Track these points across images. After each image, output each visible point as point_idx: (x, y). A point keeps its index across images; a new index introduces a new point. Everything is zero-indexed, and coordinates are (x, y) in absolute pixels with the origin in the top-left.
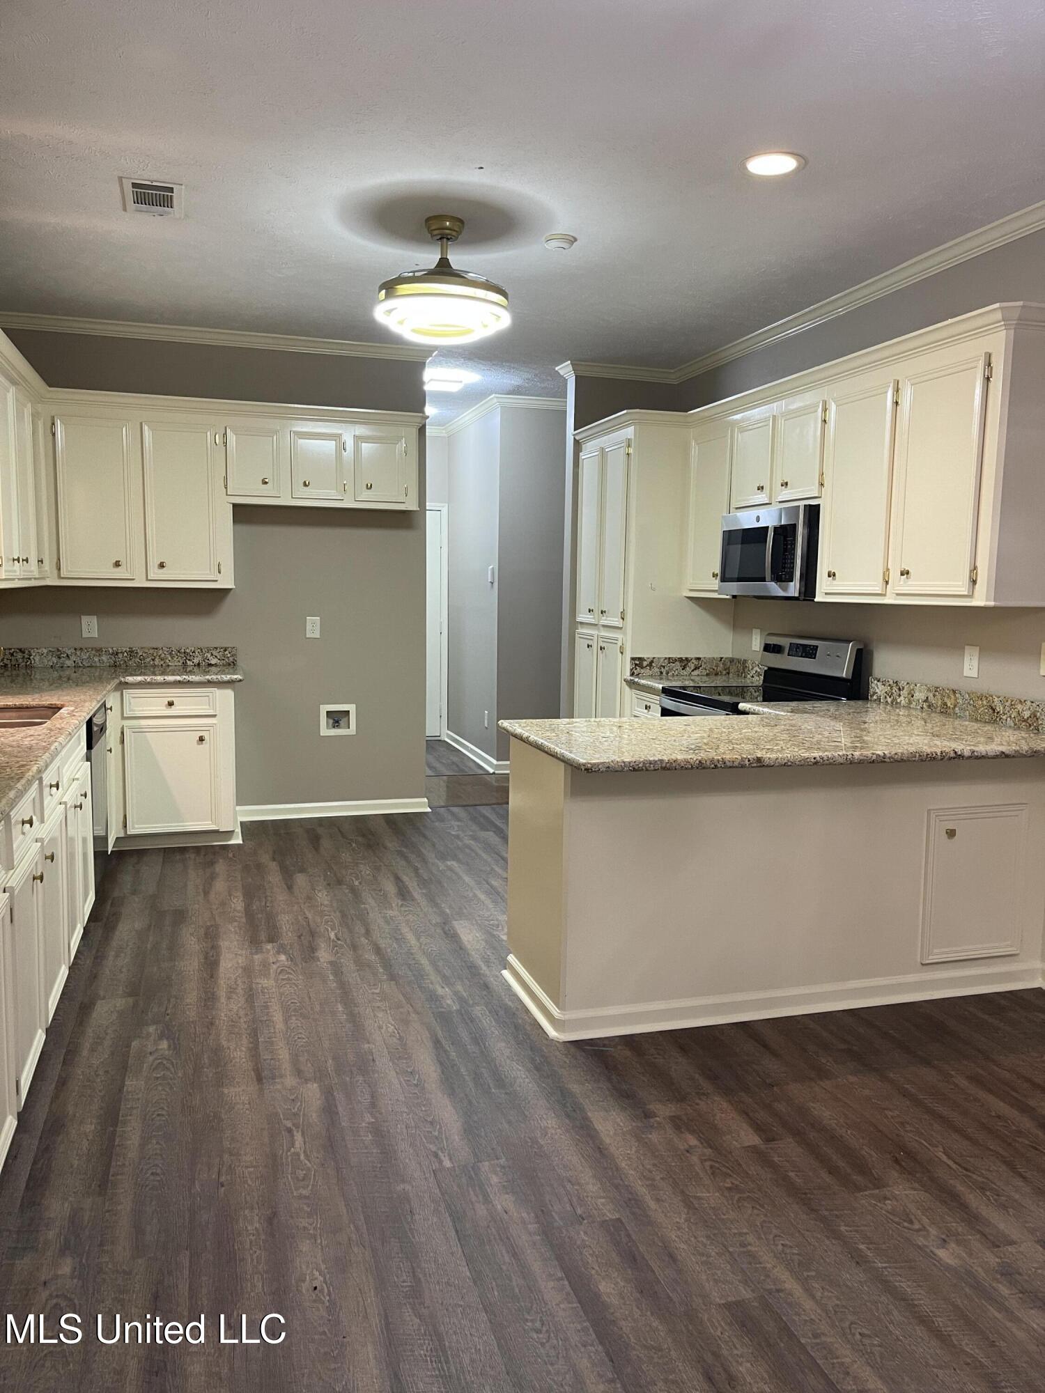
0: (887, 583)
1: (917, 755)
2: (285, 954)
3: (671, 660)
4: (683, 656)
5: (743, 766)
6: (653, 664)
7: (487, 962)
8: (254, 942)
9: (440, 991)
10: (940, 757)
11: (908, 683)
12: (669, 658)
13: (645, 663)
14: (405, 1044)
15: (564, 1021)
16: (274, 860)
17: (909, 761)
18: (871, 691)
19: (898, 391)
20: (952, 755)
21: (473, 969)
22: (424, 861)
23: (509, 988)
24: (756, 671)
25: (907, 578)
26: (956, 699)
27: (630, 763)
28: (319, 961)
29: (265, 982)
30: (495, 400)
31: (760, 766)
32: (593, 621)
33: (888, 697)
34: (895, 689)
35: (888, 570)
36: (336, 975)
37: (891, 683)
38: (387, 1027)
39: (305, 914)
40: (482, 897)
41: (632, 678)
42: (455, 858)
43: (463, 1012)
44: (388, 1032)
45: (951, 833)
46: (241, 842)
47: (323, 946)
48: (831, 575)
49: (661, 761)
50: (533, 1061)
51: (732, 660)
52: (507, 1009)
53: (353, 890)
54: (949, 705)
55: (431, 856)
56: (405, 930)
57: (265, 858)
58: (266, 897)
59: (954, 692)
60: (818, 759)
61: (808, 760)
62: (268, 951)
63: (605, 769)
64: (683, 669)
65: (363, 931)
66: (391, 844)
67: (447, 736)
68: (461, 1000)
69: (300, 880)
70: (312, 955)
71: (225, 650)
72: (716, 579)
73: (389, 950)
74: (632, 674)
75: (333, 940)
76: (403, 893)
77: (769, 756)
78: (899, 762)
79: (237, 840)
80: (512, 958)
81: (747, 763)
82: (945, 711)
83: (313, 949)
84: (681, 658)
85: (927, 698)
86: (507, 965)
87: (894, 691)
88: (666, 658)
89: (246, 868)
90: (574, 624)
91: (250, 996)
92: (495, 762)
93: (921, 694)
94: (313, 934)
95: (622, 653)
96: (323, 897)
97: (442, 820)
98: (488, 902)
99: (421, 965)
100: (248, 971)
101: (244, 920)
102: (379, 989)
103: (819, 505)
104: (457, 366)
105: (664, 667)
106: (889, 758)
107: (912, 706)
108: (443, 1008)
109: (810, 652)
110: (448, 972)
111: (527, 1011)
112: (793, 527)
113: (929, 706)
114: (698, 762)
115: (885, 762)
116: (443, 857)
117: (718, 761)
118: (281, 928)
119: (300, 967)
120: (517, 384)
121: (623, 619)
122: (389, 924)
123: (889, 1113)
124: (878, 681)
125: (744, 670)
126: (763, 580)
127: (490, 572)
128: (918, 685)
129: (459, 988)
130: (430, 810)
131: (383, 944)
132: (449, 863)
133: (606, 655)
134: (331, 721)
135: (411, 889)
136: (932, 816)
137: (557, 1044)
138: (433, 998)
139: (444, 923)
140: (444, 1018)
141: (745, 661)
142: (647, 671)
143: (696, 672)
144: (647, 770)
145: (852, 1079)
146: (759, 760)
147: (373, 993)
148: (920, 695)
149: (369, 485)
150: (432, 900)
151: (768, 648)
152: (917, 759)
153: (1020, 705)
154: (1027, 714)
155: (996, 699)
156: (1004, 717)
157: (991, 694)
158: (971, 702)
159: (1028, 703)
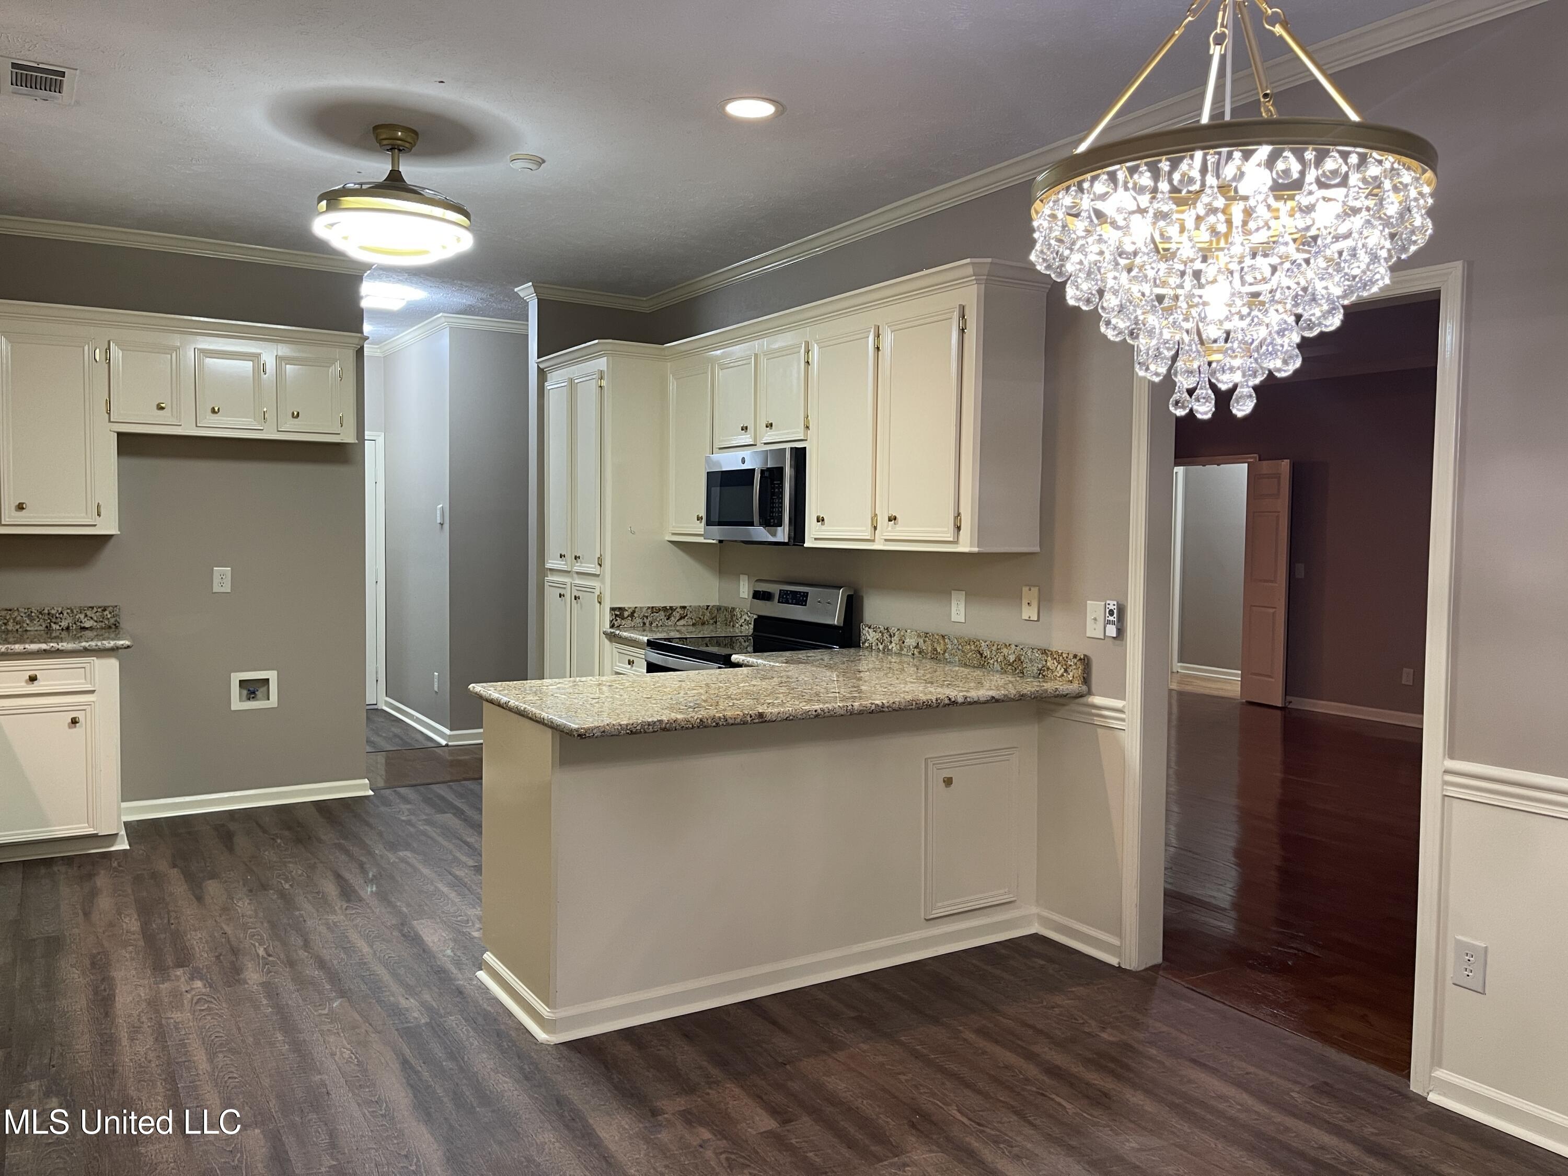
0: (875, 528)
1: (914, 703)
2: (201, 979)
3: (654, 610)
4: (668, 605)
5: (745, 723)
6: (635, 615)
7: (458, 964)
8: (159, 969)
9: (403, 1003)
10: (935, 705)
11: (898, 630)
12: (653, 607)
13: (626, 614)
14: (366, 1070)
15: (555, 1020)
16: (175, 866)
17: (906, 709)
18: (863, 638)
19: (879, 337)
20: (947, 701)
21: (441, 976)
22: (370, 853)
23: (485, 990)
24: (745, 620)
25: (895, 524)
26: (945, 644)
27: (627, 725)
28: (247, 983)
29: (177, 1016)
30: (443, 320)
31: (762, 722)
32: (565, 568)
33: (880, 644)
34: (886, 635)
35: (876, 515)
36: (269, 996)
37: (882, 629)
38: (342, 1053)
39: (222, 928)
40: (445, 889)
41: (612, 631)
42: (408, 846)
43: (434, 1025)
44: (344, 1058)
45: (948, 782)
46: (128, 847)
47: (250, 966)
48: (820, 520)
49: (661, 721)
50: (521, 1069)
51: (719, 609)
52: (486, 1015)
53: (282, 895)
54: (939, 651)
55: (379, 850)
56: (354, 936)
57: (162, 865)
58: (168, 912)
59: (943, 637)
60: (819, 711)
61: (810, 713)
62: (178, 978)
63: (599, 734)
64: (667, 619)
65: (300, 942)
66: (327, 835)
67: (385, 703)
68: (429, 1009)
69: (212, 888)
70: (237, 978)
71: (104, 610)
72: (701, 522)
73: (335, 962)
74: (612, 626)
75: (263, 958)
76: (347, 893)
77: (771, 711)
78: (897, 711)
79: (123, 845)
80: (488, 957)
81: (749, 719)
82: (935, 657)
83: (236, 970)
84: (665, 607)
85: (918, 644)
86: (481, 965)
87: (885, 638)
88: (649, 608)
89: (138, 880)
90: (543, 571)
91: (161, 1035)
92: (447, 732)
93: (911, 640)
94: (235, 952)
95: (600, 603)
96: (244, 906)
97: (386, 802)
98: (453, 895)
99: (378, 975)
100: (154, 1004)
101: (141, 943)
102: (327, 1009)
103: (805, 448)
104: (400, 281)
105: (647, 617)
106: (888, 707)
107: (903, 652)
108: (409, 1022)
109: (800, 599)
110: (411, 981)
111: (510, 1014)
112: (780, 471)
113: (920, 653)
114: (698, 721)
115: (883, 711)
116: (393, 847)
117: (720, 718)
118: (194, 948)
119: (223, 992)
120: (470, 303)
121: (600, 565)
122: (333, 932)
123: (902, 1078)
124: (870, 628)
125: (732, 618)
126: (752, 524)
127: (438, 512)
128: (909, 631)
129: (427, 997)
130: (372, 793)
131: (326, 954)
132: (401, 854)
133: (581, 604)
134: (245, 692)
135: (357, 888)
136: (930, 765)
137: (549, 1048)
138: (396, 1012)
139: (402, 924)
140: (410, 1033)
141: (734, 609)
142: (628, 622)
143: (682, 622)
144: (645, 732)
145: (865, 1047)
146: (761, 715)
147: (320, 1015)
148: (910, 642)
149: (296, 413)
150: (382, 896)
151: (757, 595)
152: (914, 707)
153: (1005, 649)
154: (1012, 658)
155: (983, 644)
156: (991, 662)
157: (979, 638)
158: (960, 647)
159: (1013, 647)
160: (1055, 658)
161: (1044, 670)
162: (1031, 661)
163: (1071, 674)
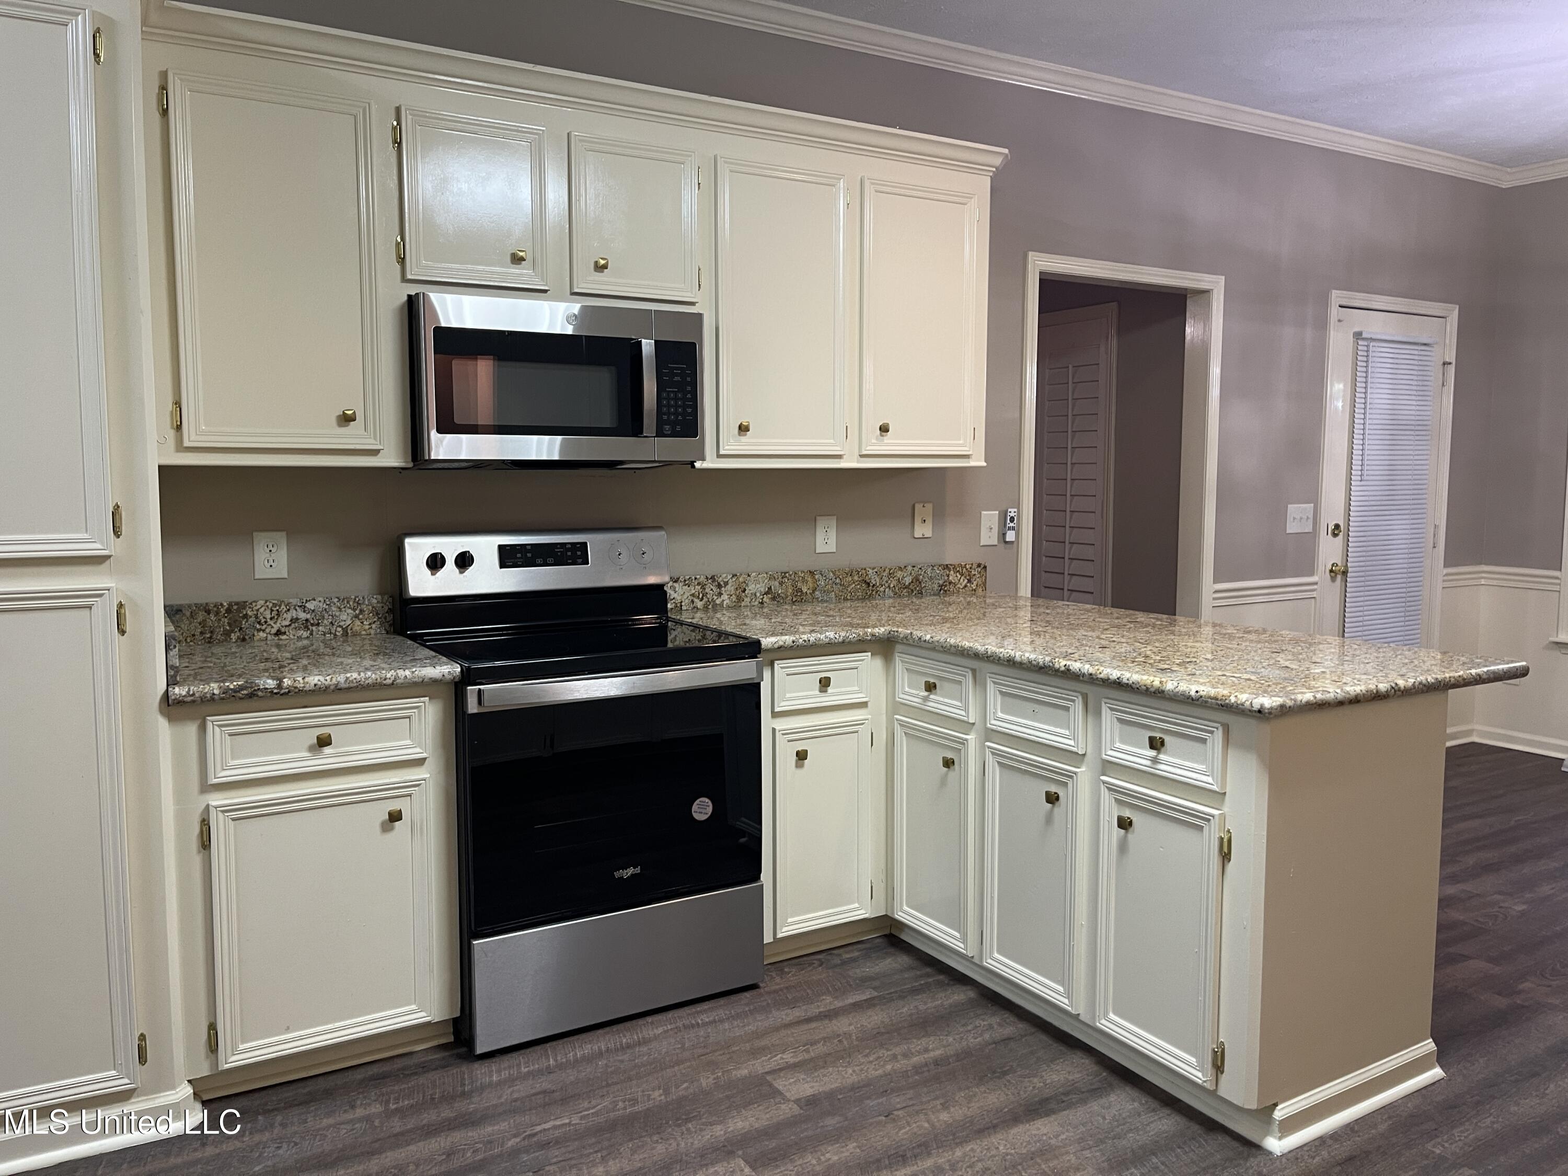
26: (815, 581)
33: (696, 600)
34: (709, 586)
37: (702, 579)
54: (805, 590)
59: (812, 573)
82: (799, 598)
85: (770, 588)
87: (707, 590)
93: (758, 586)
95: (126, 630)
107: (743, 604)
109: (566, 555)
112: (688, 348)
113: (772, 599)
121: (115, 533)
148: (756, 587)
153: (900, 572)
154: (908, 580)
155: (871, 571)
156: (882, 589)
157: (864, 567)
158: (838, 581)
159: (910, 568)
160: (958, 571)
161: (946, 586)
162: (931, 578)
163: (975, 583)
